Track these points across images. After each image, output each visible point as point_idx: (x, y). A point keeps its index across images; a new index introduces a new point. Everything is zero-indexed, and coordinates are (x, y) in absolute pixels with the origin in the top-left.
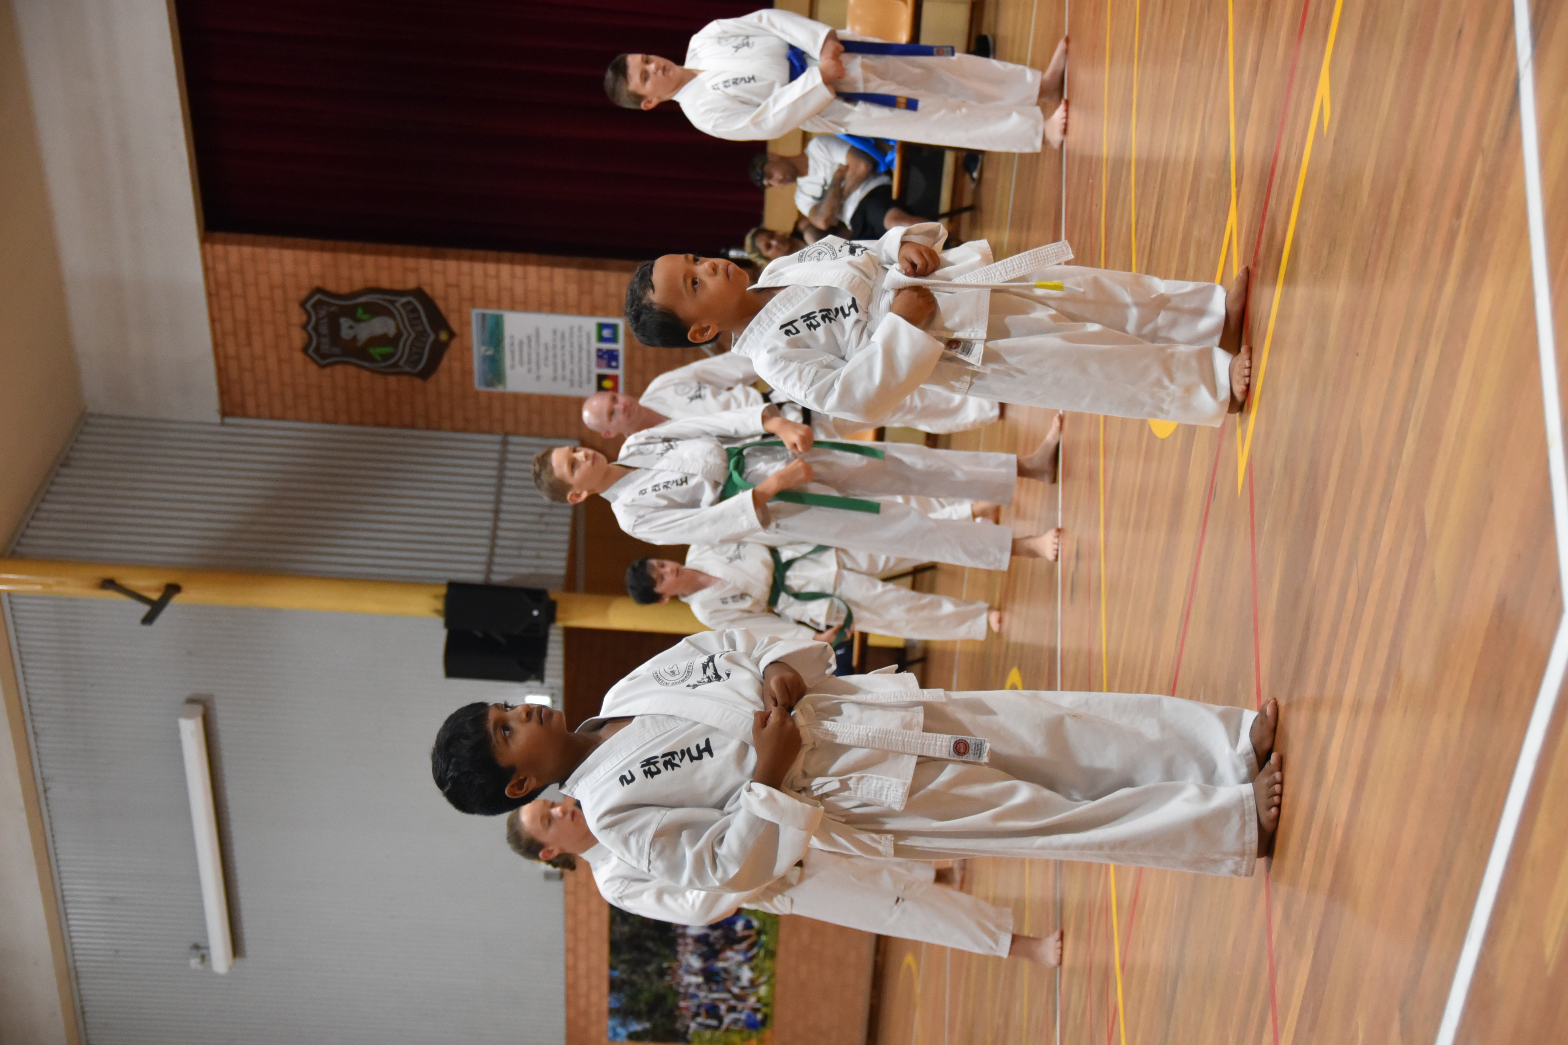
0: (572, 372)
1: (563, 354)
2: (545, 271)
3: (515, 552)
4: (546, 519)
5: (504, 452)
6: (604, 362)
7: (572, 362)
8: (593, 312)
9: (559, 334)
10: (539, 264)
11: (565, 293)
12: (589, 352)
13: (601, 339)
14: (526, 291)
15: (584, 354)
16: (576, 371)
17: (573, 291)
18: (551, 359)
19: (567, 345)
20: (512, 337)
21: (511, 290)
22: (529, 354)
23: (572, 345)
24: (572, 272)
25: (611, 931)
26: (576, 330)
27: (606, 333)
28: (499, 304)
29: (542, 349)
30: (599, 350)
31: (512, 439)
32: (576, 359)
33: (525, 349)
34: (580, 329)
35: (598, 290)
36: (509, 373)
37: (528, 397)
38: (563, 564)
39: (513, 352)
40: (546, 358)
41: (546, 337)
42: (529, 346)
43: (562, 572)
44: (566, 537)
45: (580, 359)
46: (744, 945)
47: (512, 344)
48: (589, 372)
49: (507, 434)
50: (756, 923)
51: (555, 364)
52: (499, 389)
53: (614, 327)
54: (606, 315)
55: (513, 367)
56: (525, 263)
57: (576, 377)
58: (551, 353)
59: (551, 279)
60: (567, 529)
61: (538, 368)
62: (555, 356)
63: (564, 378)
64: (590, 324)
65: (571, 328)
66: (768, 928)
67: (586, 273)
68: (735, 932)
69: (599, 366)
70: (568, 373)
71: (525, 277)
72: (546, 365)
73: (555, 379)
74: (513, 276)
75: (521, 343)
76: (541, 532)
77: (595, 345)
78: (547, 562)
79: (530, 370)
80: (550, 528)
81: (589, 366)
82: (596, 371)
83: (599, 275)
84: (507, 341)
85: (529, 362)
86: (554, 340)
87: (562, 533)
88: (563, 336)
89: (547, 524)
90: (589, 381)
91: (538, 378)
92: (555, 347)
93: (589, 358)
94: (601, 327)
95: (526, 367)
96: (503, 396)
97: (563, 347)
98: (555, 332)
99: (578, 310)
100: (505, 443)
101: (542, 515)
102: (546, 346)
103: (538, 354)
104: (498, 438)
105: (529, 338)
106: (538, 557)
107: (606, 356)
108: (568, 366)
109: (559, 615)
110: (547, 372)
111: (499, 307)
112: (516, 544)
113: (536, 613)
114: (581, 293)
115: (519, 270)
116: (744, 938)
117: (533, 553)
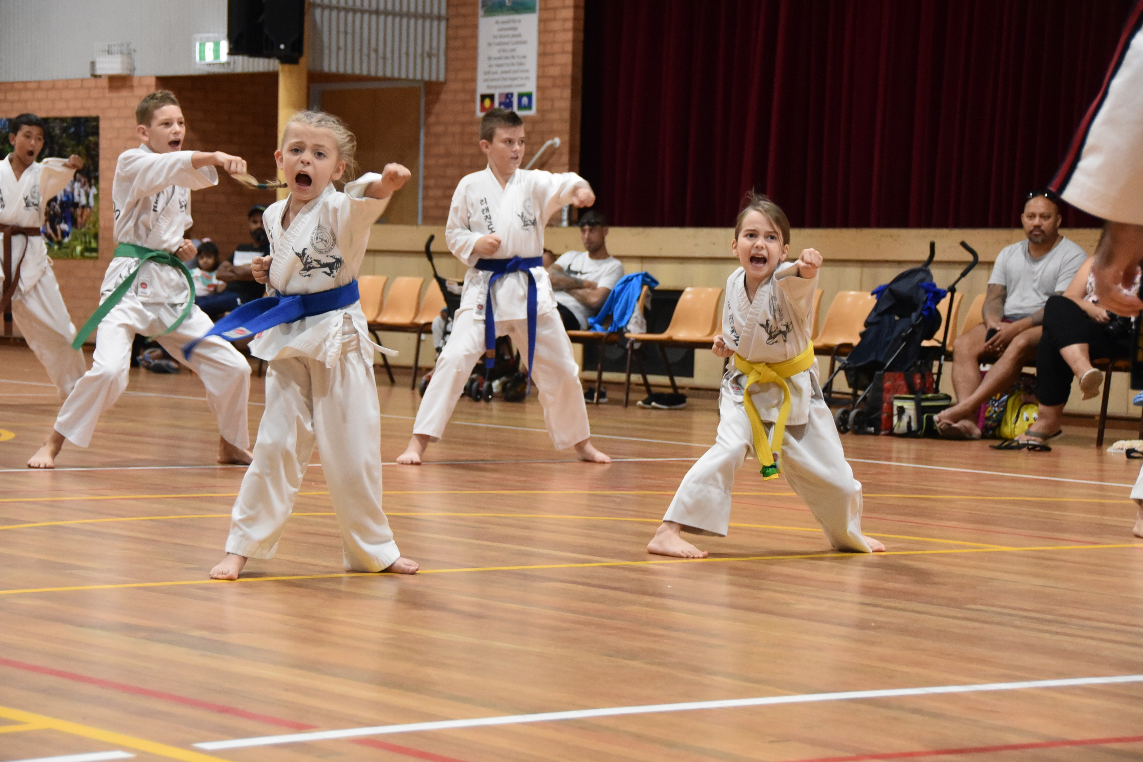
0: (495, 73)
1: (508, 65)
2: (569, 47)
3: (342, 29)
4: (373, 55)
5: (431, 17)
6: (503, 100)
7: (503, 72)
8: (540, 88)
9: (523, 60)
10: (575, 41)
11: (553, 65)
12: (510, 86)
13: (521, 96)
14: (554, 32)
15: (508, 83)
16: (496, 76)
17: (555, 71)
18: (503, 54)
19: (516, 68)
20: (520, 21)
21: (554, 19)
22: (507, 36)
23: (515, 72)
24: (569, 70)
25: (55, 119)
26: (524, 75)
27: (525, 100)
28: (544, 9)
29: (510, 47)
30: (512, 94)
31: (443, 25)
32: (505, 76)
33: (512, 33)
34: (527, 78)
35: (556, 92)
36: (493, 19)
37: (475, 37)
38: (334, 70)
39: (508, 22)
40: (505, 51)
41: (521, 50)
42: (514, 36)
43: (326, 69)
44: (357, 72)
45: (505, 79)
46: (50, 231)
47: (514, 21)
48: (496, 87)
49: (447, 20)
50: (66, 240)
51: (500, 58)
52: (481, 12)
53: (529, 107)
54: (538, 100)
55: (497, 22)
56: (575, 30)
57: (491, 76)
58: (508, 54)
59: (563, 52)
60: (365, 72)
61: (499, 44)
62: (507, 58)
63: (490, 66)
64: (531, 86)
65: (527, 71)
66: (64, 250)
67: (568, 81)
68: (59, 223)
69: (501, 95)
70: (494, 69)
71: (564, 30)
72: (499, 51)
73: (490, 58)
74: (565, 20)
75: (515, 29)
76: (361, 50)
77: (516, 91)
78: (334, 56)
79: (495, 37)
80: (365, 59)
81: (499, 87)
82: (497, 93)
83: (567, 93)
84: (516, 17)
85: (501, 36)
86: (518, 57)
87: (361, 69)
88: (521, 64)
89: (369, 56)
90: (489, 87)
91: (490, 44)
92: (513, 57)
93: (505, 87)
94: (529, 96)
95: (497, 33)
96: (475, 15)
97: (513, 64)
98: (524, 57)
99: (540, 77)
100: (439, 18)
101: (376, 50)
102: (514, 50)
103: (507, 44)
104: (443, 12)
105: (519, 35)
106: (338, 48)
107: (508, 101)
108: (500, 70)
109: (287, 67)
110: (494, 52)
111: (540, 9)
112: (350, 30)
113: (282, 47)
114: (554, 78)
115: (569, 25)
116: (55, 231)
117: (342, 44)
